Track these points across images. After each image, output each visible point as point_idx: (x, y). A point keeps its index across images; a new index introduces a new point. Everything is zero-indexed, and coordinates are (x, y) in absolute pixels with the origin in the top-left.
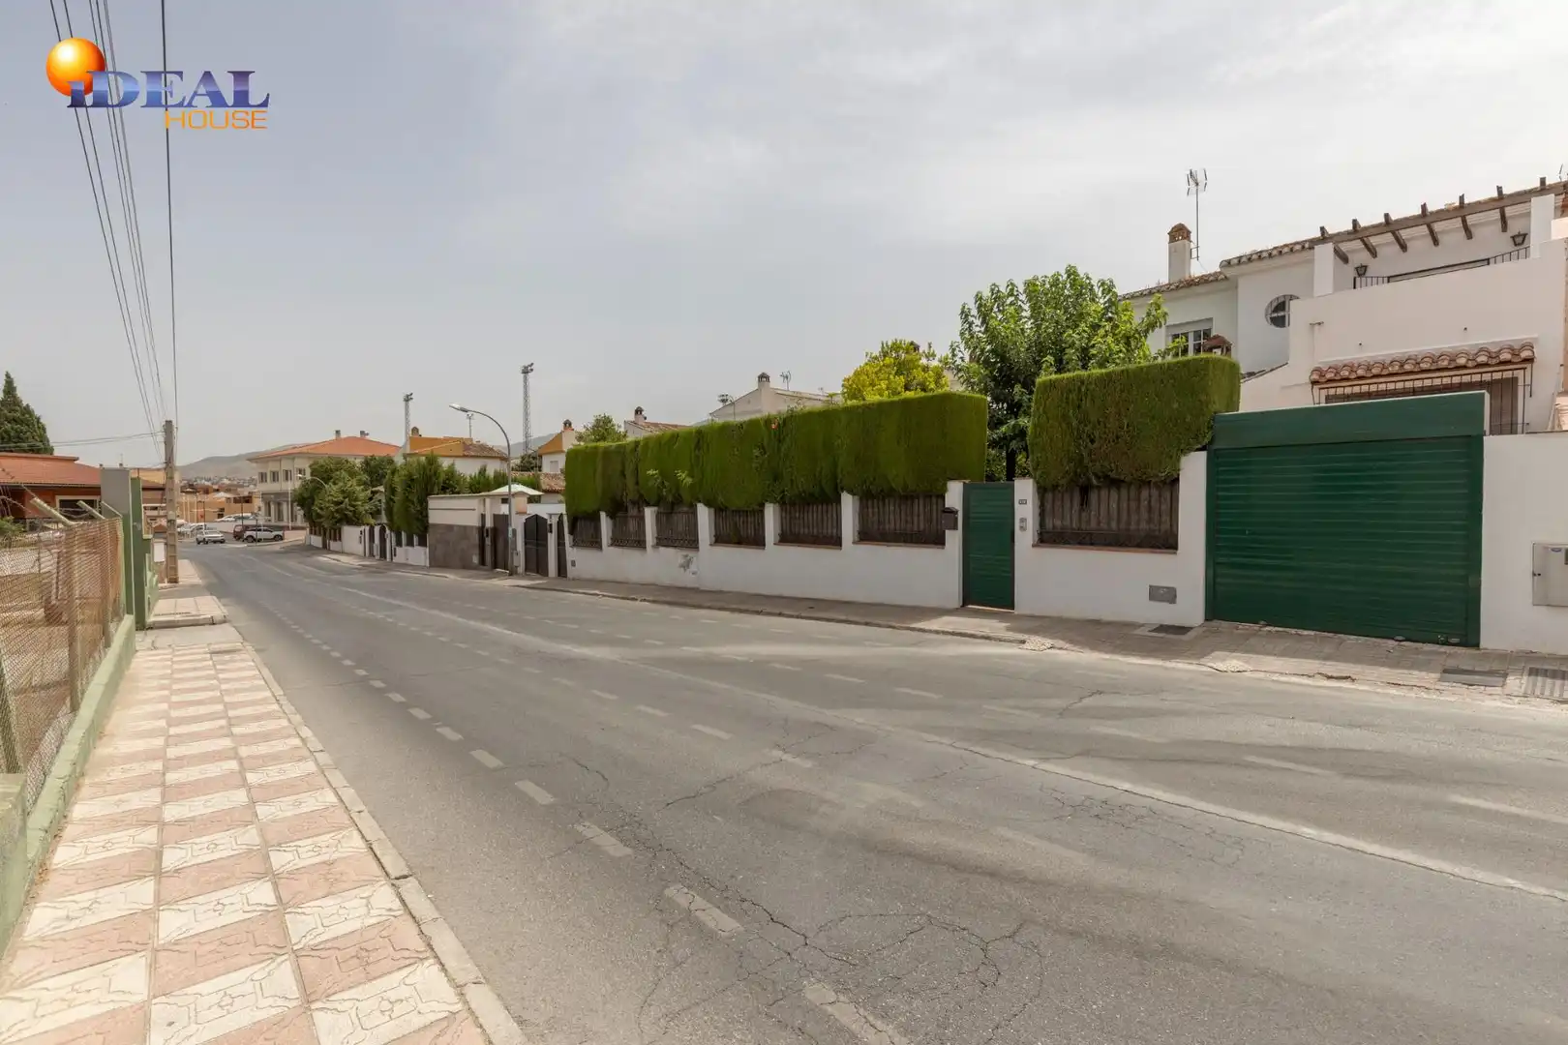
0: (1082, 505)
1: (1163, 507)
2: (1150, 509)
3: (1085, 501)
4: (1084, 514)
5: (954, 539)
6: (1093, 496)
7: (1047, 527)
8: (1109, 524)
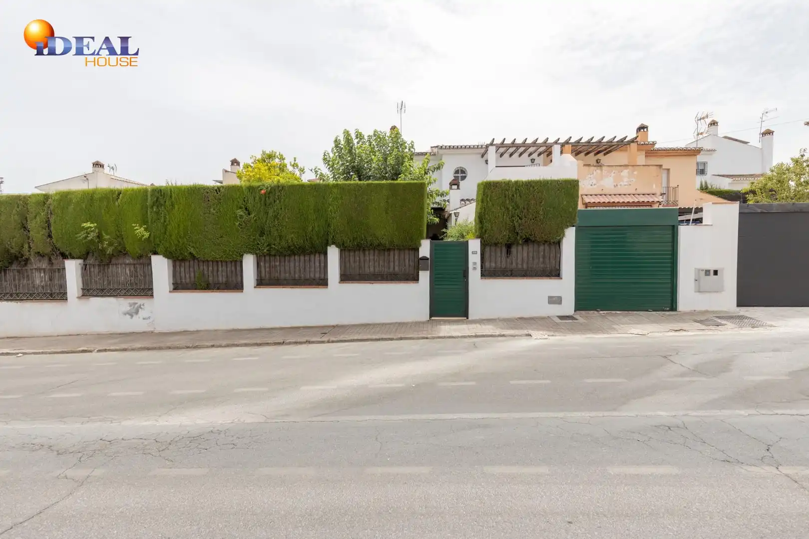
0: (507, 254)
1: (552, 255)
2: (544, 257)
3: (509, 252)
4: (508, 260)
5: (425, 276)
6: (514, 250)
7: (486, 267)
8: (522, 265)
